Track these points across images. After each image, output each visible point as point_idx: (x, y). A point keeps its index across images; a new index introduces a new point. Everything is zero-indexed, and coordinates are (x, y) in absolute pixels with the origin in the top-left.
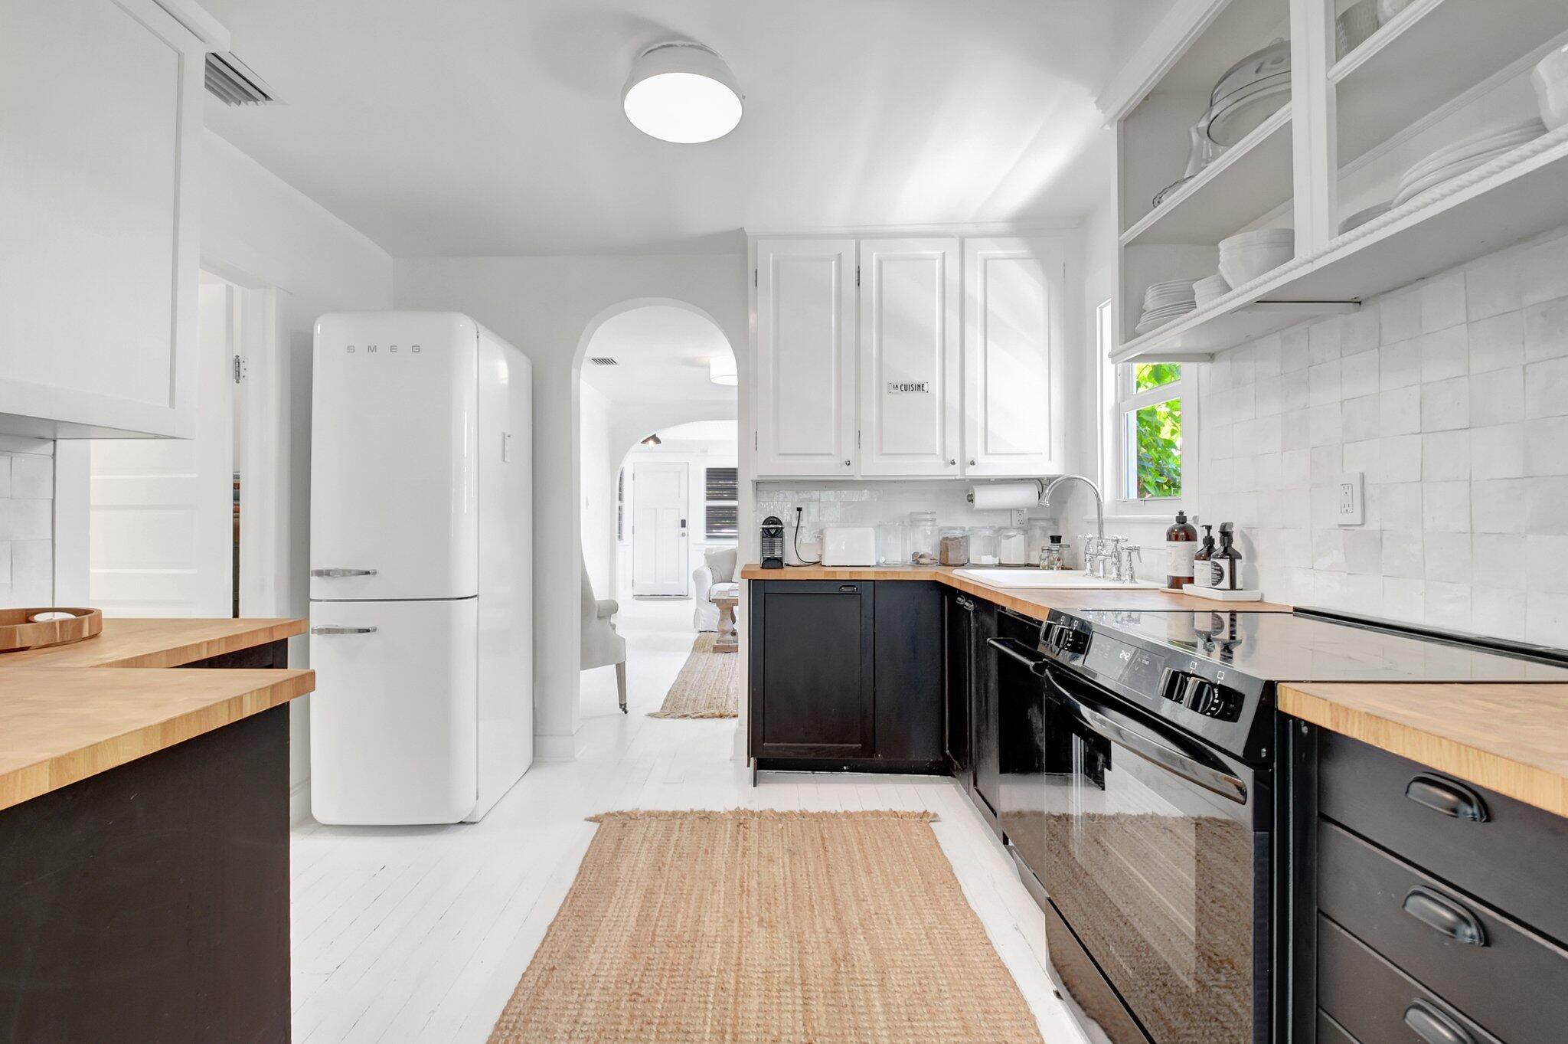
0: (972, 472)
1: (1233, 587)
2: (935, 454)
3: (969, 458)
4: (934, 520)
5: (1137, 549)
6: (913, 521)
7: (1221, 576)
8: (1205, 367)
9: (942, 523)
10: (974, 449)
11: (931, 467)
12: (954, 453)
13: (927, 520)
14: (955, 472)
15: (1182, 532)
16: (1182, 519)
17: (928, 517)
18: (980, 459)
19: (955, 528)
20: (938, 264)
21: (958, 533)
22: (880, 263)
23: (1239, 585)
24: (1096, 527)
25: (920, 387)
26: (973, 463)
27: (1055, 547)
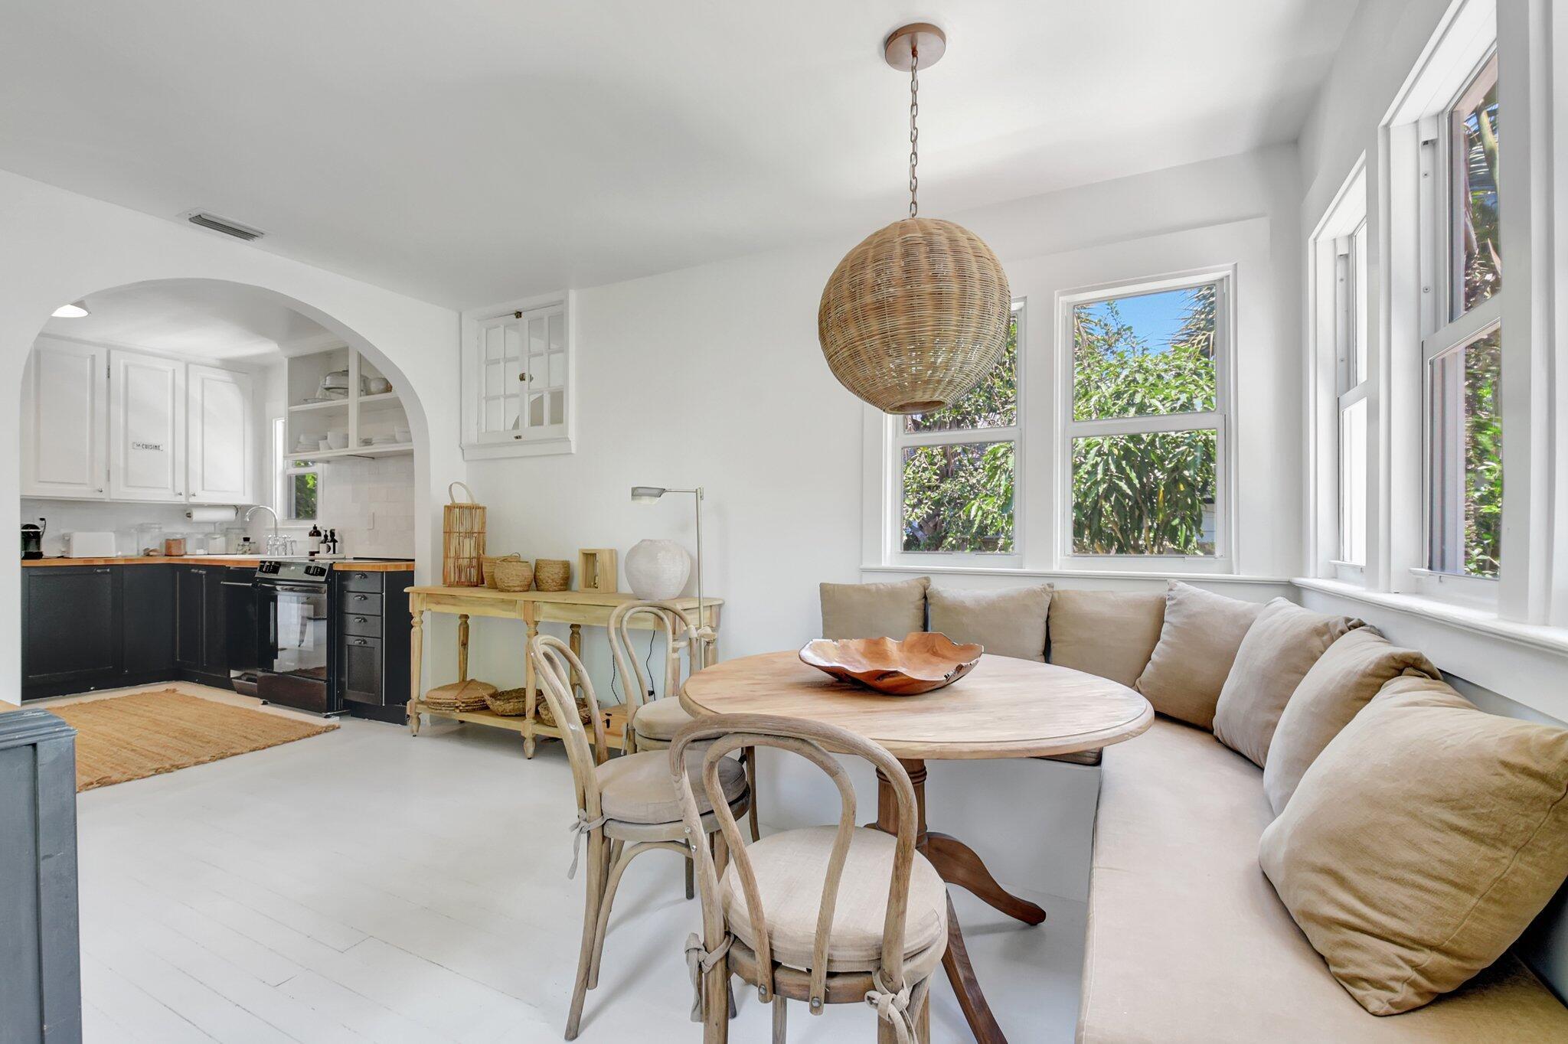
0: (193, 500)
1: (334, 552)
2: (167, 488)
3: (191, 492)
4: (160, 528)
5: (295, 541)
6: (142, 529)
7: (330, 549)
8: (326, 465)
9: (166, 530)
10: (195, 486)
11: (165, 496)
12: (181, 488)
13: (155, 528)
14: (182, 500)
15: (315, 533)
16: (315, 528)
17: (157, 526)
18: (199, 492)
19: (177, 533)
20: (170, 375)
21: (178, 537)
22: (126, 368)
23: (336, 552)
24: (274, 532)
25: (156, 447)
26: (194, 495)
27: (247, 543)
